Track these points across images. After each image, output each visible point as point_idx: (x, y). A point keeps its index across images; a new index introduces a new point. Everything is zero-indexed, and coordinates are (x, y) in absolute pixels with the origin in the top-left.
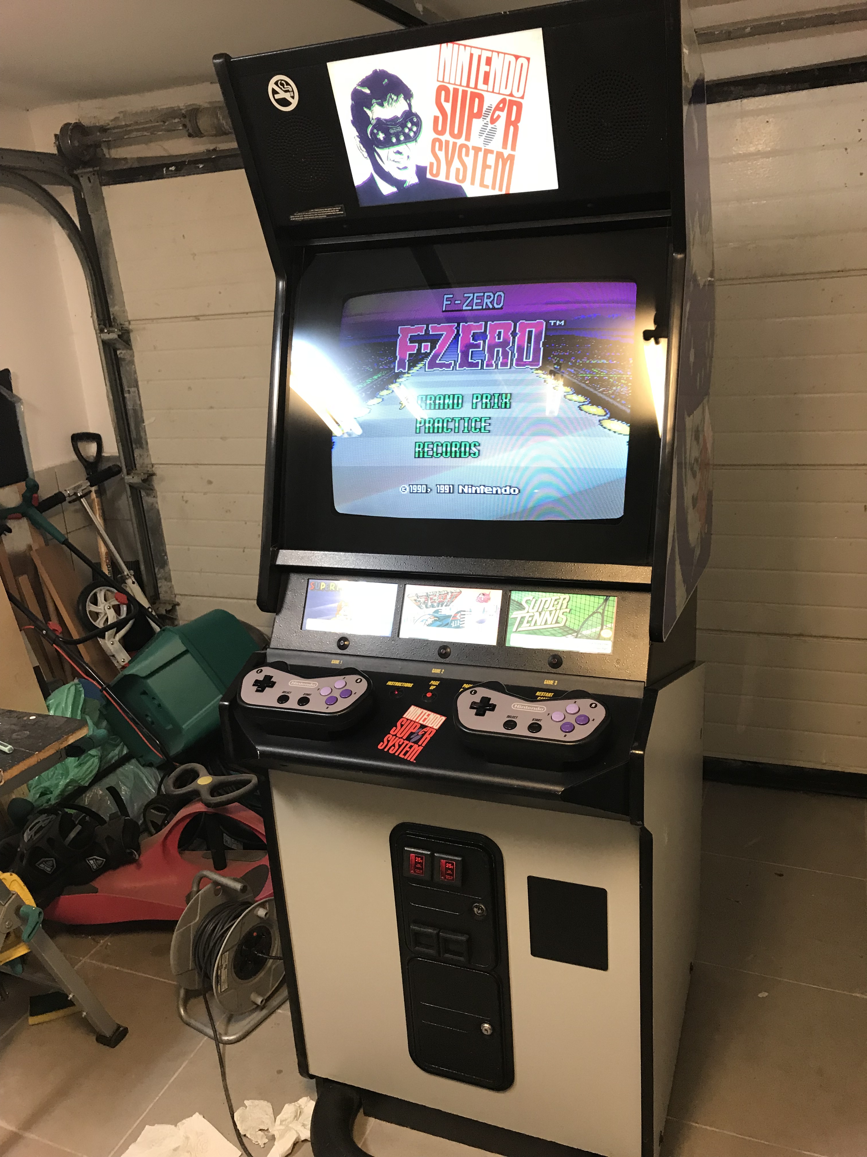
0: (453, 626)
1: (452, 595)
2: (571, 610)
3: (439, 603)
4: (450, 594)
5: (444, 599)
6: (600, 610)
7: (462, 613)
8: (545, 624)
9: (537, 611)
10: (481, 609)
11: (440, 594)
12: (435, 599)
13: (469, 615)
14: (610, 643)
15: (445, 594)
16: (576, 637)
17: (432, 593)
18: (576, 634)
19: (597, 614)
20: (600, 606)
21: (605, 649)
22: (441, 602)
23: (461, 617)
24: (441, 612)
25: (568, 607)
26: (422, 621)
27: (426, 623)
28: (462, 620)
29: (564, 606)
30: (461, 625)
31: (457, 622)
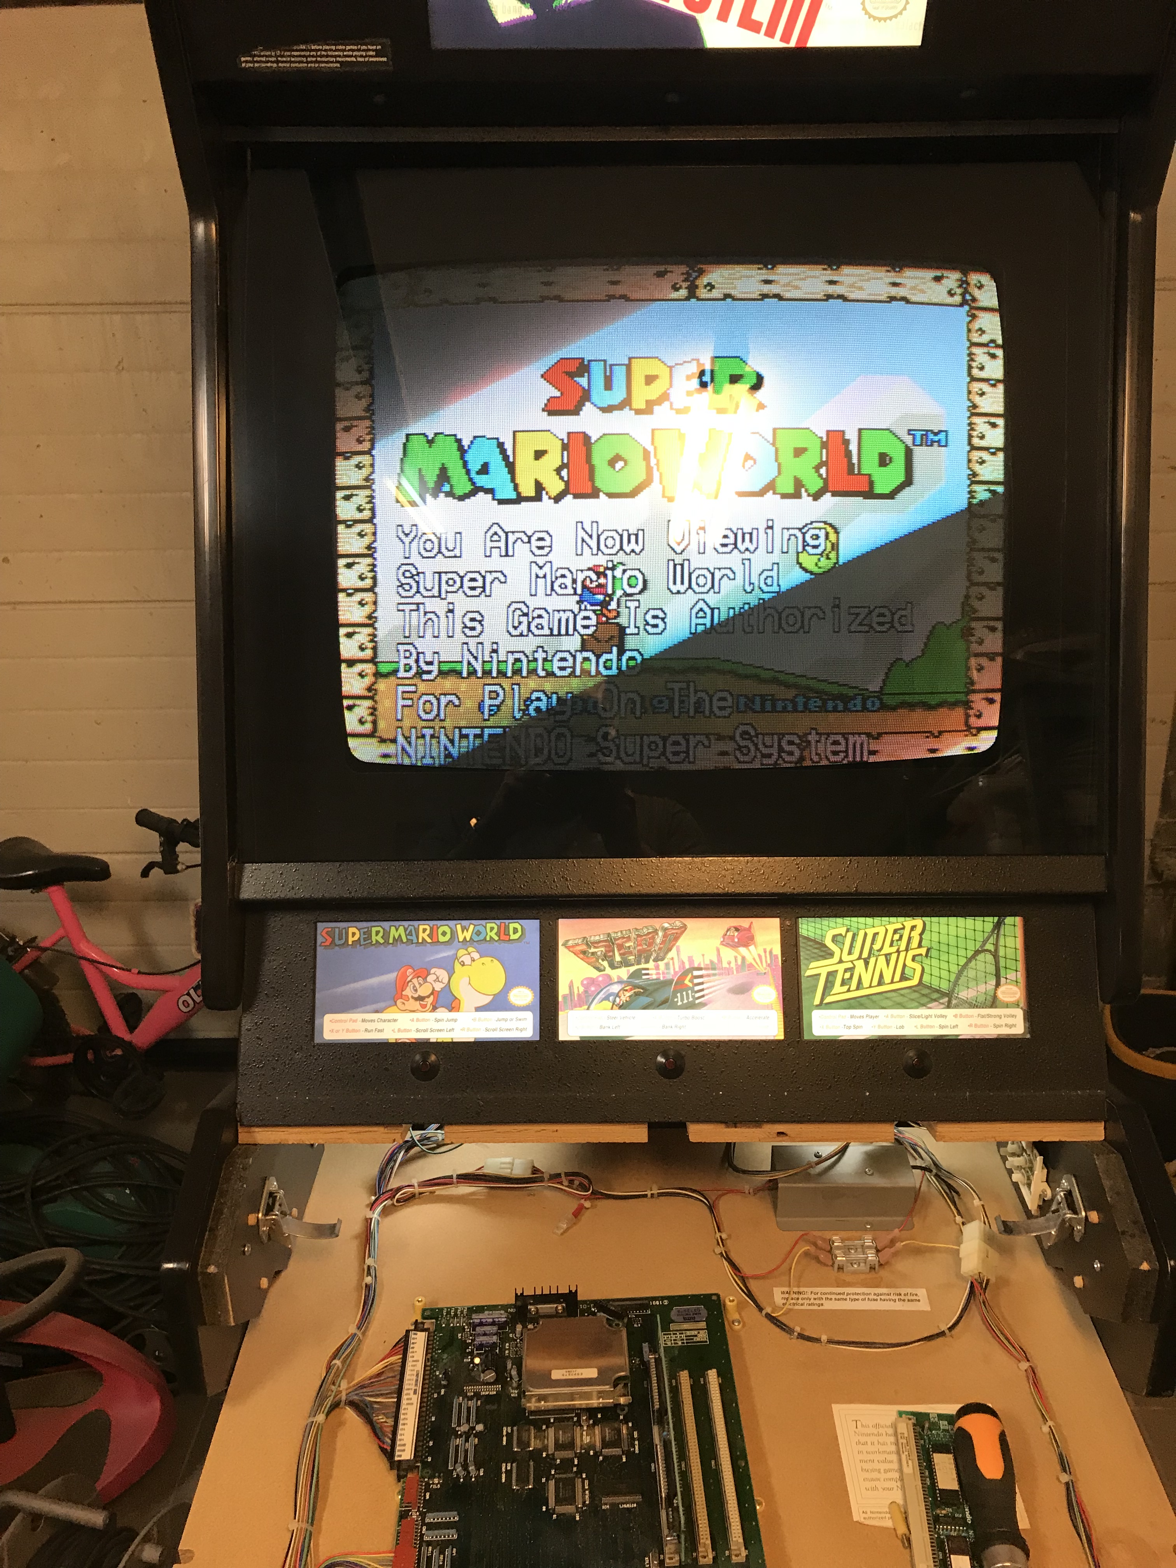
0: (680, 1003)
1: (665, 936)
2: (928, 950)
3: (640, 956)
4: (660, 934)
5: (650, 945)
6: (989, 946)
7: (696, 973)
8: (880, 983)
9: (860, 958)
10: (736, 960)
11: (638, 936)
12: (629, 947)
13: (708, 976)
14: (1019, 1013)
15: (649, 933)
16: (948, 1007)
17: (619, 934)
18: (946, 999)
19: (983, 954)
20: (988, 938)
21: (1011, 1026)
22: (644, 951)
23: (696, 981)
24: (648, 974)
25: (923, 944)
26: (606, 998)
27: (614, 1001)
28: (697, 988)
29: (915, 943)
30: (697, 1001)
31: (687, 995)
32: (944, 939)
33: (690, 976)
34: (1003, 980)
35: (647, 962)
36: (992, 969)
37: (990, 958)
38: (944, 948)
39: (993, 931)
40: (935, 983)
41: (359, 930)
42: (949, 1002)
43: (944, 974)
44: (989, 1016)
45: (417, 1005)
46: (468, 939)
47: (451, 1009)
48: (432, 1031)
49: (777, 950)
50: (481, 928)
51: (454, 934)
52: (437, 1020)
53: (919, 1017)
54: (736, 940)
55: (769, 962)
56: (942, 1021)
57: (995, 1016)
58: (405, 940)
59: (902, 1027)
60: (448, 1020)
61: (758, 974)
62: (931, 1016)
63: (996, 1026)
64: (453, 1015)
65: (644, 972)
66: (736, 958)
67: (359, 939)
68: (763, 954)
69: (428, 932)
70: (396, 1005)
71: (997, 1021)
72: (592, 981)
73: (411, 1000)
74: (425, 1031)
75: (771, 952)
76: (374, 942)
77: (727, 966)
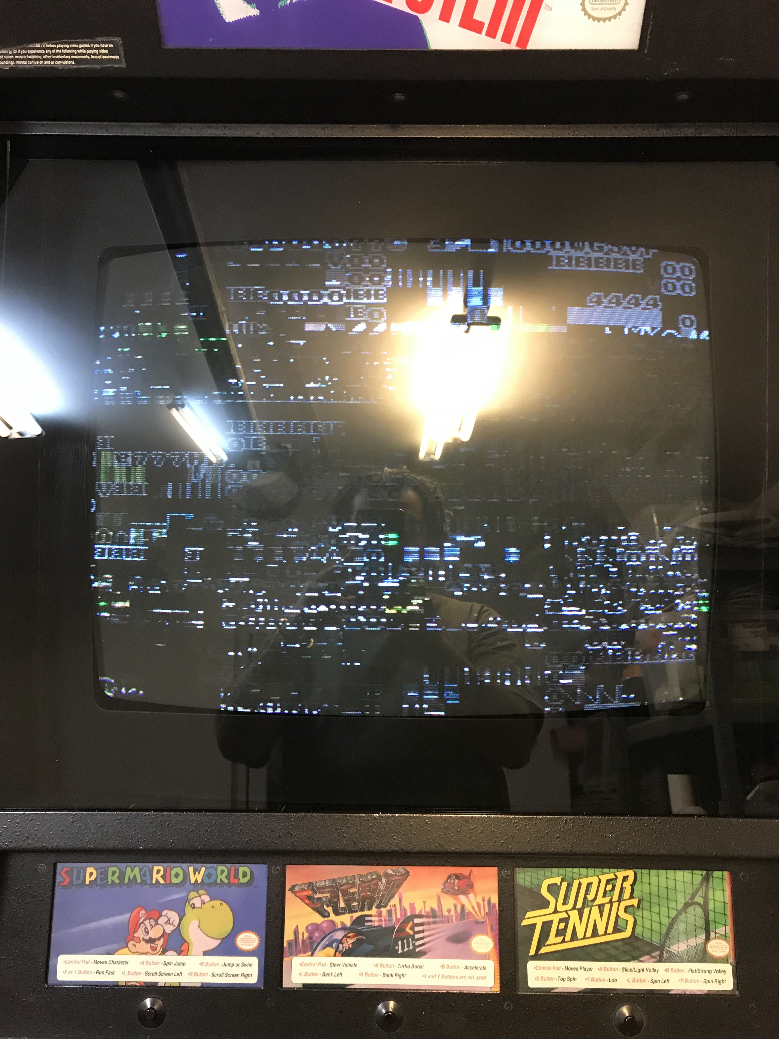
1: (388, 883)
2: (640, 902)
3: (363, 902)
4: (384, 880)
5: (373, 892)
6: (699, 899)
7: (417, 921)
8: (595, 933)
9: (574, 908)
10: (456, 909)
11: (363, 882)
12: (353, 893)
13: (429, 923)
14: (728, 968)
15: (373, 879)
16: (660, 960)
17: (344, 880)
18: (658, 953)
19: (692, 907)
20: (697, 891)
21: (721, 982)
22: (368, 897)
23: (417, 929)
24: (371, 921)
25: (634, 895)
26: (330, 945)
27: (337, 947)
28: (417, 936)
29: (627, 894)
30: (417, 950)
31: (408, 942)
32: (654, 889)
33: (410, 924)
34: (712, 935)
35: (370, 909)
36: (701, 922)
37: (699, 911)
38: (655, 899)
39: (702, 883)
40: (647, 936)
41: (96, 870)
42: (661, 956)
43: (656, 926)
44: (700, 971)
45: (147, 947)
46: (199, 881)
47: (180, 953)
48: (160, 974)
49: (495, 900)
50: (212, 871)
51: (186, 876)
52: (166, 964)
53: (631, 970)
54: (456, 888)
55: (487, 910)
56: (654, 976)
57: (706, 971)
58: (139, 881)
59: (615, 980)
60: (177, 964)
61: (477, 922)
62: (642, 970)
63: (706, 982)
64: (181, 959)
65: (366, 919)
66: (455, 906)
67: (96, 878)
68: (481, 902)
69: (161, 873)
70: (127, 946)
71: (708, 977)
72: (316, 927)
73: (143, 943)
74: (154, 974)
75: (489, 901)
76: (110, 882)
77: (447, 914)
